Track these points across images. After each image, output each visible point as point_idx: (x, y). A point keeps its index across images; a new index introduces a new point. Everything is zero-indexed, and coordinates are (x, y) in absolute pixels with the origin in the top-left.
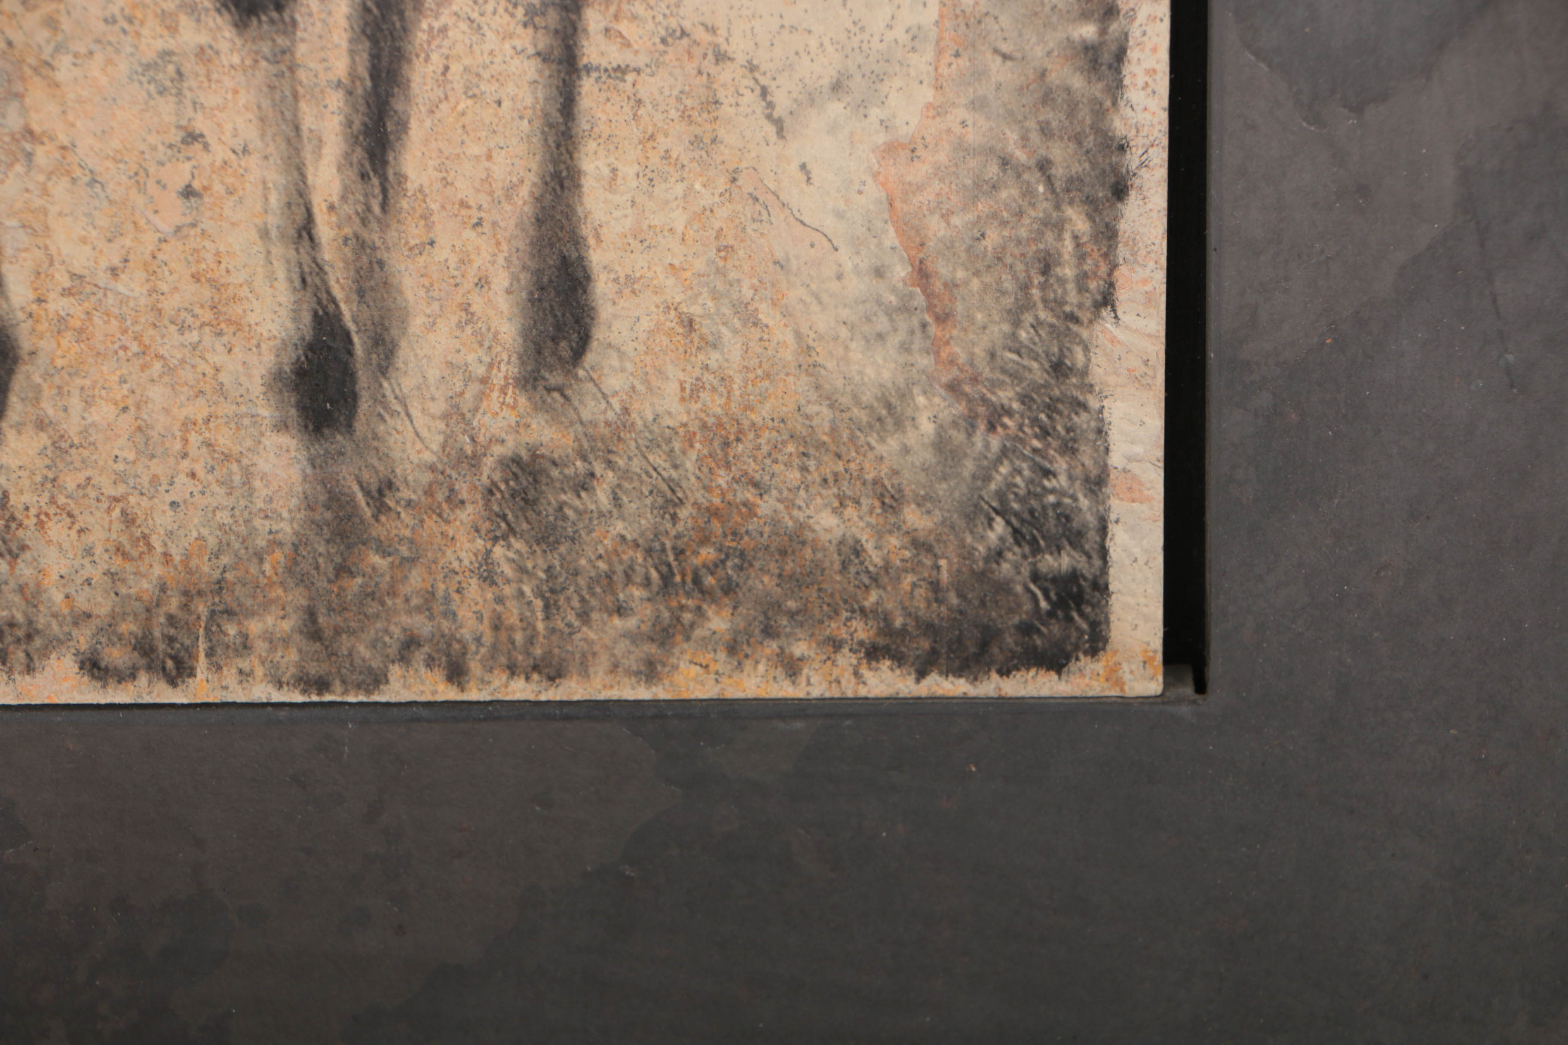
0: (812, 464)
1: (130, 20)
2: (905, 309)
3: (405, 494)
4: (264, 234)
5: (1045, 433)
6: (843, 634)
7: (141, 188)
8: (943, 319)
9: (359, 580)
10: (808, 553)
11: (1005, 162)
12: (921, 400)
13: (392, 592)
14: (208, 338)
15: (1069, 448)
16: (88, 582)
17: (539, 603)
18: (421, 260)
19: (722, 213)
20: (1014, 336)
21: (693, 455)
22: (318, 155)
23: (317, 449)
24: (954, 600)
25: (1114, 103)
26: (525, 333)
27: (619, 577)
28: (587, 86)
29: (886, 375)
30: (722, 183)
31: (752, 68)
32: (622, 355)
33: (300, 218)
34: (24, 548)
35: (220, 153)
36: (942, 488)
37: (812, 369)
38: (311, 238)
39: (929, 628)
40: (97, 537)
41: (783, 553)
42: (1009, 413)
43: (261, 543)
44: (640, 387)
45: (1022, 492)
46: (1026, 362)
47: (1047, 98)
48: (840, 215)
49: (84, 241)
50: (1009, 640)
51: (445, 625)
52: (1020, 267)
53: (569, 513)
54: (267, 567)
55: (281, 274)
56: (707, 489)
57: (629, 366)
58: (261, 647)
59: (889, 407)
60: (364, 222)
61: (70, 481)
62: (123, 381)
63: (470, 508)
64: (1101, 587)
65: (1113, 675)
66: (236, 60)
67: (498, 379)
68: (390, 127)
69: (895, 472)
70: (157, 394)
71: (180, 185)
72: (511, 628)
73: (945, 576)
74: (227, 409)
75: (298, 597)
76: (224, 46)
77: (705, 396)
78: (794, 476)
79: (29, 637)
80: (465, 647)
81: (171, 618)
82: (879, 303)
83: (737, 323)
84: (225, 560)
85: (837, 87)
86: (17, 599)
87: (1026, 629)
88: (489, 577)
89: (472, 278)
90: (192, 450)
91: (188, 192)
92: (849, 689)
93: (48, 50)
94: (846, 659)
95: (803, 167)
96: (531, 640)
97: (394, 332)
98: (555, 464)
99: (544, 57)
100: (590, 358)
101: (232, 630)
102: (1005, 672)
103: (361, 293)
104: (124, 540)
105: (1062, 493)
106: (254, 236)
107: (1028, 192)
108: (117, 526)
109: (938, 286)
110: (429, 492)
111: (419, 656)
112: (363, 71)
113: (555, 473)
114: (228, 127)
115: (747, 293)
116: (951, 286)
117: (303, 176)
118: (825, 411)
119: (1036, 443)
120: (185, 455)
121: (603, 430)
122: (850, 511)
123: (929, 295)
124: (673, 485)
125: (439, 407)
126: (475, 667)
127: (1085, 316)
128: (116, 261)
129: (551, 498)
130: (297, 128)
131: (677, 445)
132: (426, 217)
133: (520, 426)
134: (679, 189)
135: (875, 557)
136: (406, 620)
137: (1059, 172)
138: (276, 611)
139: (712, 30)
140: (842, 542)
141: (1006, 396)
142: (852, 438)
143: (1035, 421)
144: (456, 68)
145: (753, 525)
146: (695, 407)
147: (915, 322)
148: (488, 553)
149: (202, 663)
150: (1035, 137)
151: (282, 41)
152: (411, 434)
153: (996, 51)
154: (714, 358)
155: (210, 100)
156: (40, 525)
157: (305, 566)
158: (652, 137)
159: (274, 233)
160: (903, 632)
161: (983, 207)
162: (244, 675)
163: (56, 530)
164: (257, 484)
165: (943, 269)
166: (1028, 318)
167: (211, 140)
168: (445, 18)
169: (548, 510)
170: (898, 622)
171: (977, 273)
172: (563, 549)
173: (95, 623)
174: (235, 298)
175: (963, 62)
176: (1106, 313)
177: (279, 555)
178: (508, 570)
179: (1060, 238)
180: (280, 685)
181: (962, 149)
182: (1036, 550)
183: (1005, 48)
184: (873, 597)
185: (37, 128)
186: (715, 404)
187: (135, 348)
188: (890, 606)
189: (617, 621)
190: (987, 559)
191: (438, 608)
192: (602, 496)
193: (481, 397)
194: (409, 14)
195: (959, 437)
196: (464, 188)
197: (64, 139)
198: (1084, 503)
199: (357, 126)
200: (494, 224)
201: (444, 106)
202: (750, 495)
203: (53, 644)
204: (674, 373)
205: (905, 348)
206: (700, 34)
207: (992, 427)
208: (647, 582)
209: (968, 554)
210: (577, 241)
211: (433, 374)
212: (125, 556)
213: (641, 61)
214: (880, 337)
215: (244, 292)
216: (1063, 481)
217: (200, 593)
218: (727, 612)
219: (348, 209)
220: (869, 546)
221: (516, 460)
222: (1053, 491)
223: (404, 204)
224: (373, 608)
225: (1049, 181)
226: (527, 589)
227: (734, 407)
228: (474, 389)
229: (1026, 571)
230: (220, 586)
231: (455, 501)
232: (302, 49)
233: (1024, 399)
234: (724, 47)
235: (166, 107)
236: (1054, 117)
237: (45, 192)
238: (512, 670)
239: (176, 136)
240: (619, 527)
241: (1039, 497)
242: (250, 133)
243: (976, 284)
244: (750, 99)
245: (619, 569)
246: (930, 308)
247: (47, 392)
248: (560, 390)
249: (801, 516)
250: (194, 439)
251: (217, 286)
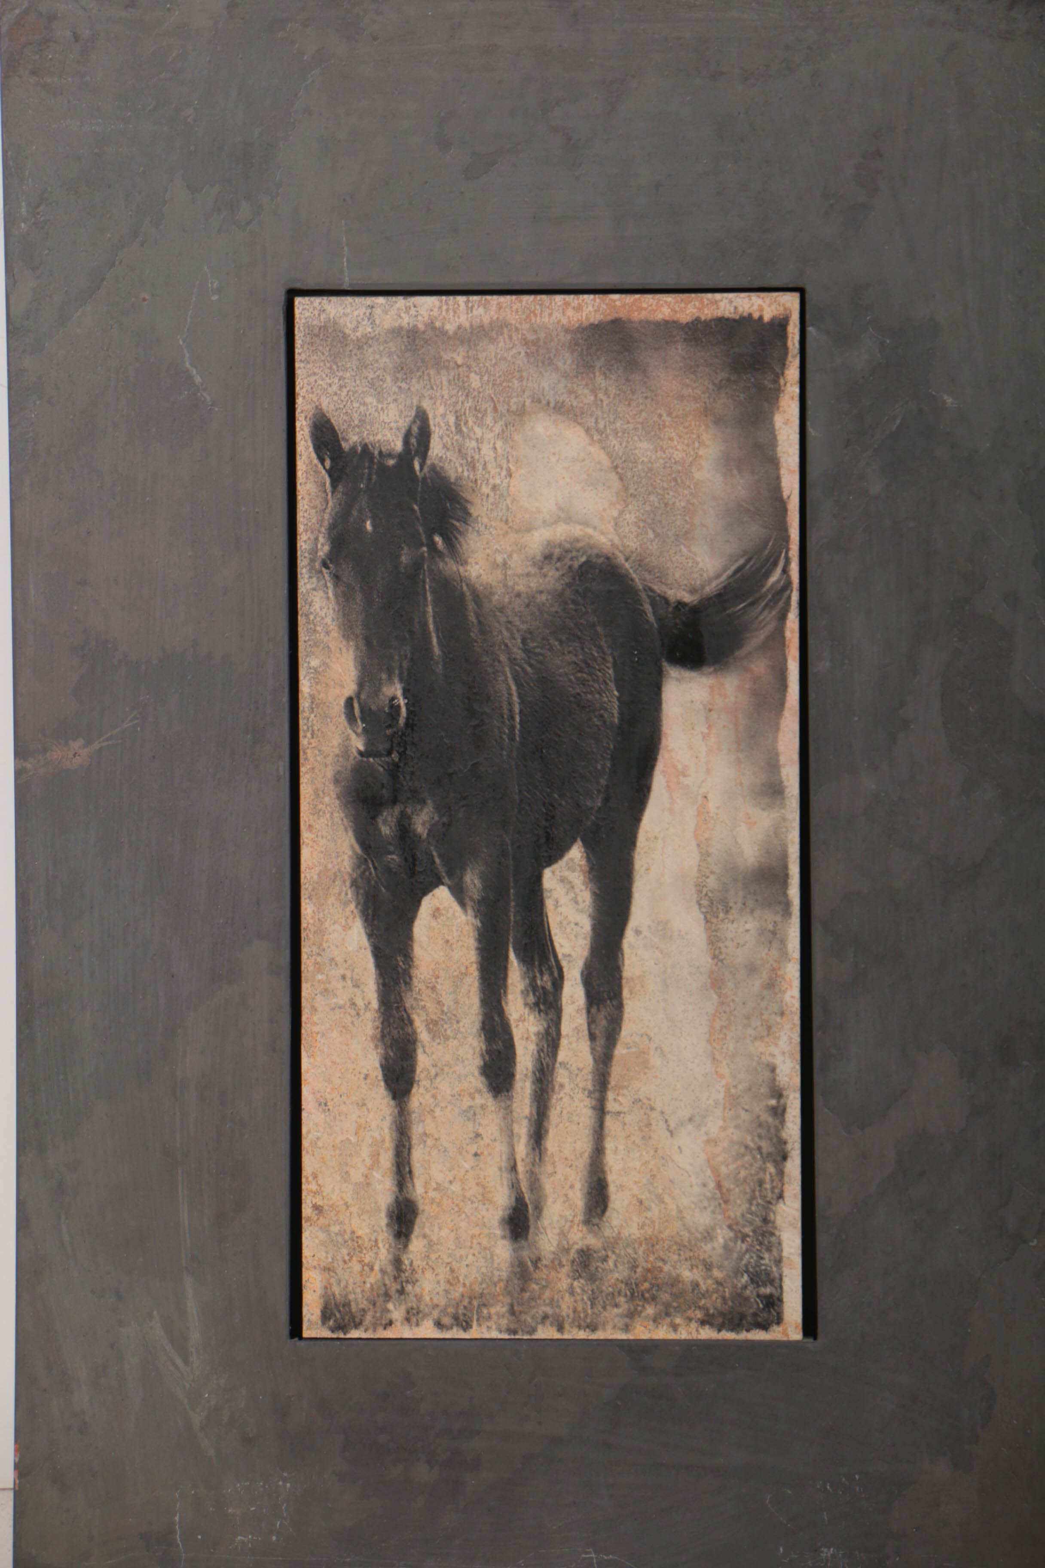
0: (682, 1253)
1: (460, 1095)
2: (713, 1198)
3: (545, 1262)
4: (500, 1169)
5: (761, 1244)
6: (693, 1316)
7: (461, 1153)
8: (726, 1202)
9: (528, 1294)
10: (680, 1286)
11: (746, 1147)
12: (719, 1231)
13: (540, 1298)
14: (481, 1206)
15: (769, 1249)
16: (438, 1293)
17: (589, 1303)
18: (552, 1178)
19: (652, 1163)
20: (750, 1209)
21: (642, 1249)
22: (519, 1141)
23: (516, 1245)
24: (730, 1303)
25: (783, 1127)
26: (586, 1204)
27: (616, 1294)
28: (608, 1118)
29: (707, 1222)
30: (652, 1152)
31: (662, 1113)
32: (618, 1213)
33: (512, 1164)
34: (417, 1281)
35: (487, 1140)
36: (726, 1263)
37: (682, 1219)
38: (516, 1171)
39: (722, 1314)
40: (441, 1277)
41: (672, 1286)
42: (748, 1236)
43: (496, 1279)
44: (624, 1224)
45: (753, 1265)
46: (754, 1218)
47: (760, 1125)
48: (691, 1165)
49: (441, 1171)
50: (749, 1318)
51: (557, 1310)
52: (752, 1184)
53: (600, 1270)
54: (498, 1288)
55: (505, 1183)
56: (647, 1262)
57: (621, 1217)
58: (495, 1318)
59: (708, 1233)
60: (533, 1165)
61: (433, 1257)
62: (452, 1221)
63: (566, 1268)
64: (780, 1300)
65: (785, 1332)
66: (493, 1109)
67: (576, 1221)
68: (543, 1132)
69: (710, 1257)
70: (463, 1225)
71: (473, 1152)
72: (579, 1312)
73: (727, 1295)
74: (486, 1231)
75: (508, 1300)
76: (489, 1104)
77: (646, 1228)
78: (676, 1257)
79: (418, 1313)
80: (563, 1319)
81: (465, 1307)
82: (705, 1196)
83: (657, 1202)
84: (484, 1286)
85: (691, 1120)
86: (414, 1299)
87: (755, 1315)
88: (572, 1293)
89: (569, 1184)
90: (474, 1246)
91: (476, 1155)
92: (695, 1336)
93: (433, 1105)
94: (693, 1325)
95: (679, 1147)
96: (586, 1316)
97: (542, 1204)
98: (595, 1252)
99: (594, 1108)
100: (608, 1214)
101: (485, 1311)
102: (748, 1331)
103: (532, 1190)
104: (450, 1278)
105: (766, 1265)
106: (496, 1169)
107: (754, 1158)
108: (448, 1273)
109: (724, 1190)
110: (553, 1262)
111: (548, 1322)
112: (534, 1113)
113: (595, 1255)
114: (490, 1132)
115: (660, 1191)
116: (729, 1190)
117: (514, 1150)
118: (687, 1235)
119: (758, 1247)
120: (471, 1248)
121: (612, 1240)
122: (695, 1270)
123: (722, 1193)
124: (635, 1260)
125: (557, 1231)
126: (567, 1326)
127: (774, 1202)
128: (452, 1178)
129: (594, 1265)
130: (512, 1132)
131: (636, 1245)
132: (554, 1163)
133: (584, 1238)
134: (638, 1155)
135: (703, 1287)
136: (544, 1308)
137: (764, 1150)
138: (500, 1304)
139: (649, 1099)
140: (692, 1282)
141: (747, 1230)
142: (696, 1245)
143: (757, 1240)
144: (565, 1112)
145: (662, 1275)
146: (642, 1232)
147: (717, 1203)
148: (572, 1284)
149: (475, 1324)
150: (756, 1139)
151: (509, 1103)
152: (546, 1241)
153: (743, 1109)
154: (649, 1214)
155: (484, 1122)
156: (423, 1272)
157: (510, 1288)
158: (629, 1136)
159: (503, 1169)
160: (713, 1315)
161: (739, 1162)
162: (489, 1328)
163: (428, 1274)
164: (495, 1258)
165: (726, 1184)
166: (755, 1202)
167: (484, 1136)
168: (562, 1095)
169: (592, 1269)
170: (711, 1311)
171: (737, 1186)
172: (597, 1283)
173: (440, 1308)
174: (490, 1192)
175: (732, 1112)
176: (781, 1201)
177: (502, 1285)
178: (578, 1290)
179: (765, 1174)
180: (501, 1332)
181: (732, 1142)
182: (758, 1286)
183: (746, 1107)
184: (703, 1302)
185: (428, 1132)
186: (650, 1231)
187: (456, 1209)
188: (708, 1305)
189: (615, 1310)
190: (742, 1289)
191: (555, 1304)
192: (611, 1263)
193: (571, 1227)
194: (550, 1093)
195: (731, 1244)
196: (567, 1153)
197: (436, 1136)
198: (774, 1269)
199: (532, 1131)
200: (576, 1166)
201: (561, 1125)
202: (660, 1264)
203: (426, 1316)
204: (635, 1219)
205: (713, 1212)
206: (645, 1101)
207: (743, 1241)
208: (626, 1296)
209: (735, 1286)
210: (603, 1172)
211: (555, 1218)
212: (451, 1284)
213: (625, 1110)
214: (705, 1208)
215: (493, 1190)
216: (767, 1261)
217: (475, 1298)
218: (653, 1307)
219: (528, 1160)
220: (701, 1283)
221: (582, 1250)
222: (763, 1265)
223: (547, 1159)
224: (533, 1304)
225: (761, 1154)
226: (585, 1298)
227: (656, 1232)
228: (569, 1224)
229: (755, 1294)
230: (482, 1295)
231: (561, 1265)
232: (515, 1105)
233: (754, 1231)
234: (653, 1105)
235: (470, 1125)
236: (763, 1132)
237: (429, 1154)
238: (579, 1327)
239: (472, 1135)
240: (616, 1275)
241: (759, 1266)
242: (497, 1134)
243: (737, 1190)
244: (662, 1124)
245: (617, 1290)
246: (722, 1198)
247: (427, 1224)
248: (597, 1225)
249: (678, 1272)
250: (475, 1241)
251: (484, 1187)
